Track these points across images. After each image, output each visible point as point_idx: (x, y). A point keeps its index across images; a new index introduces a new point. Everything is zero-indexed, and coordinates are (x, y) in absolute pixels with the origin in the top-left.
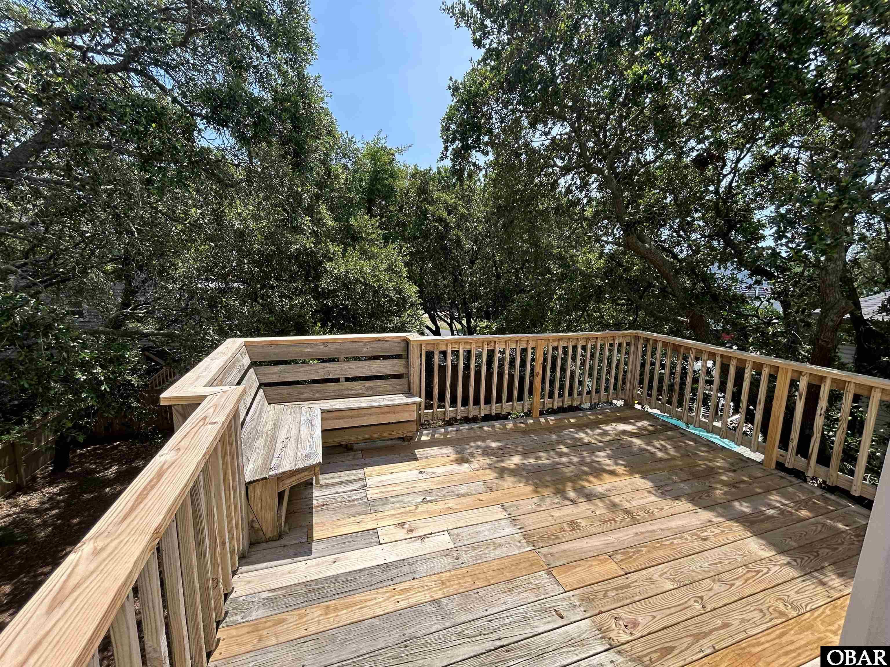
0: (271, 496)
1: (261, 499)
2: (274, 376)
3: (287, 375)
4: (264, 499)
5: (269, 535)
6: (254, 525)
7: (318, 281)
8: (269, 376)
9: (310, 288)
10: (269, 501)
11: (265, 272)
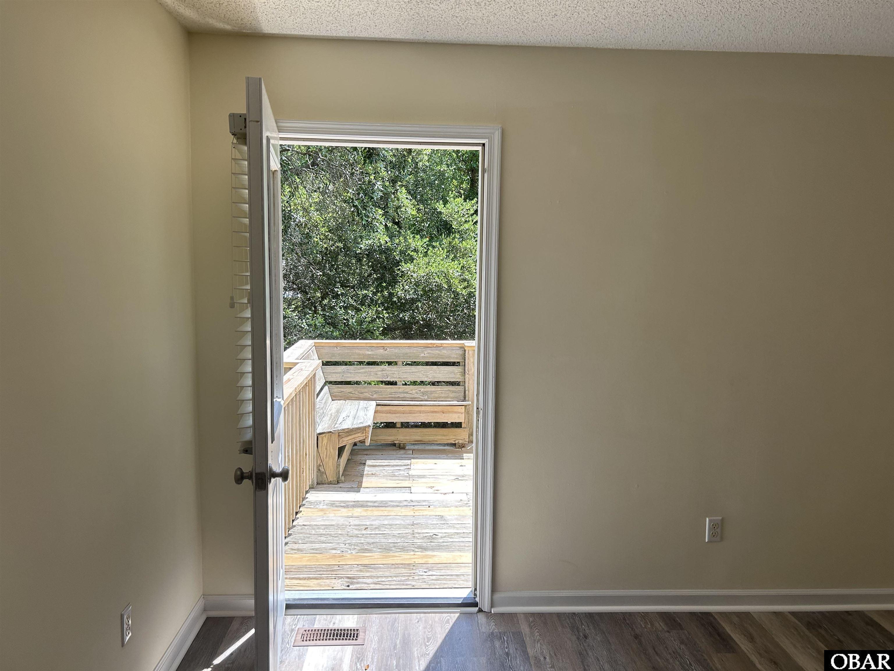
0: (334, 449)
1: (326, 449)
2: (338, 375)
3: (349, 375)
4: (328, 448)
5: (330, 479)
6: (320, 468)
7: (393, 287)
8: (334, 375)
9: (383, 296)
10: (332, 450)
11: (329, 277)
